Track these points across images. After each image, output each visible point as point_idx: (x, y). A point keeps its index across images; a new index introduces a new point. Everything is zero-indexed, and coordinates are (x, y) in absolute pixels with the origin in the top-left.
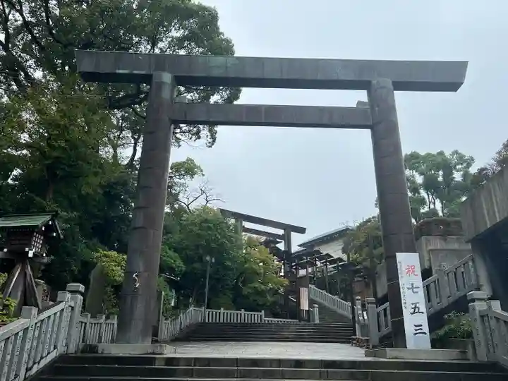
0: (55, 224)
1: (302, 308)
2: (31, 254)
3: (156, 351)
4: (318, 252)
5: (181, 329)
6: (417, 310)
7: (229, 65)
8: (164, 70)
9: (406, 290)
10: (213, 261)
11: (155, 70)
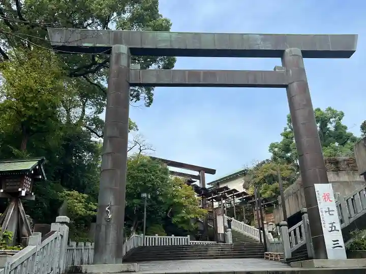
0: (41, 168)
1: (218, 232)
2: (23, 194)
3: (130, 270)
4: (226, 188)
5: (126, 252)
6: (333, 229)
7: (173, 39)
8: (121, 43)
9: (324, 213)
10: (149, 197)
11: (114, 44)
